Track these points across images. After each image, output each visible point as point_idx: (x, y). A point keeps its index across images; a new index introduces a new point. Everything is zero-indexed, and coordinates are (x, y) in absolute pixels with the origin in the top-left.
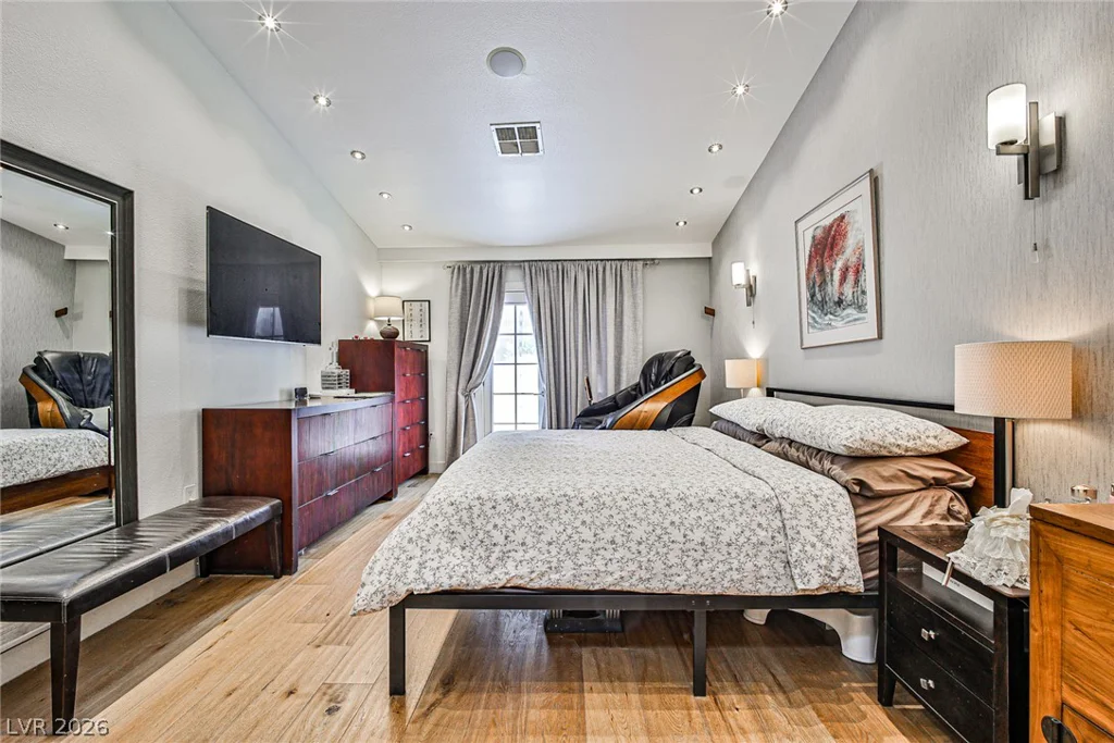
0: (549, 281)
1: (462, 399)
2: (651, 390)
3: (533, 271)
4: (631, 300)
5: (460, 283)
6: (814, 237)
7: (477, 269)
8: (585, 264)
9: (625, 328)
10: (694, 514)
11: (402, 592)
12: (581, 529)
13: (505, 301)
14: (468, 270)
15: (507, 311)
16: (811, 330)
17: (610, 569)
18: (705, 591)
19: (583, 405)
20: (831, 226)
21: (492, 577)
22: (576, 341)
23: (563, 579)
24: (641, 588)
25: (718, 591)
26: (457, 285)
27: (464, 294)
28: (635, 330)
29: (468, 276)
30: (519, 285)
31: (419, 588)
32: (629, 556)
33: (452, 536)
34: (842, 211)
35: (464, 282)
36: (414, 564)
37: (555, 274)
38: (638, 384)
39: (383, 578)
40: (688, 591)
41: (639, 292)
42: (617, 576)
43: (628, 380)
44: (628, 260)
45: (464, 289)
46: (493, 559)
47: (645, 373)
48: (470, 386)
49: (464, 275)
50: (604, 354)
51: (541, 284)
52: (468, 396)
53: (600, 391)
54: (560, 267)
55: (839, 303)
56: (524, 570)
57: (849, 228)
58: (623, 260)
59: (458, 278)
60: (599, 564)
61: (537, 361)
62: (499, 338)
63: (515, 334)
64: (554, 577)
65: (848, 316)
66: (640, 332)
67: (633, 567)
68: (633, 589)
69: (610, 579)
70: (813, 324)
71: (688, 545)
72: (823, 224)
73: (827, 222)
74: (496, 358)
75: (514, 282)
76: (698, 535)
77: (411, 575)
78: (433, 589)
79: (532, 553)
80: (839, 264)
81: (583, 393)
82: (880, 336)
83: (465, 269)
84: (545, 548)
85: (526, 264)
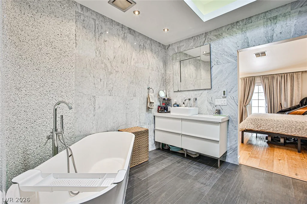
0: (268, 80)
1: (244, 107)
2: (303, 106)
3: (264, 78)
4: (297, 83)
5: (244, 82)
7: (248, 79)
8: (280, 75)
9: (294, 90)
10: (298, 124)
11: (244, 129)
12: (274, 124)
13: (256, 85)
14: (246, 79)
15: (256, 88)
17: (280, 130)
18: (300, 136)
19: (279, 109)
21: (258, 129)
22: (277, 94)
23: (271, 131)
24: (286, 134)
25: (303, 136)
26: (243, 82)
27: (245, 84)
28: (298, 91)
29: (246, 80)
31: (247, 129)
32: (283, 129)
33: (252, 123)
35: (245, 82)
36: (246, 126)
37: (270, 78)
38: (299, 105)
39: (241, 127)
40: (296, 135)
41: (300, 80)
42: (281, 131)
43: (295, 104)
44: (296, 72)
45: (245, 83)
46: (258, 127)
47: (302, 102)
48: (246, 105)
49: (245, 80)
50: (286, 97)
51: (266, 81)
52: (245, 107)
53: (285, 106)
54: (272, 76)
56: (264, 129)
58: (294, 72)
59: (243, 81)
60: (278, 129)
61: (265, 99)
62: (254, 94)
63: (258, 93)
64: (269, 130)
66: (300, 91)
67: (284, 130)
68: (284, 134)
69: (280, 132)
71: (296, 128)
74: (253, 98)
75: (258, 80)
76: (299, 127)
77: (246, 127)
78: (249, 129)
79: (265, 127)
81: (279, 107)
83: (245, 79)
84: (267, 126)
85: (262, 76)
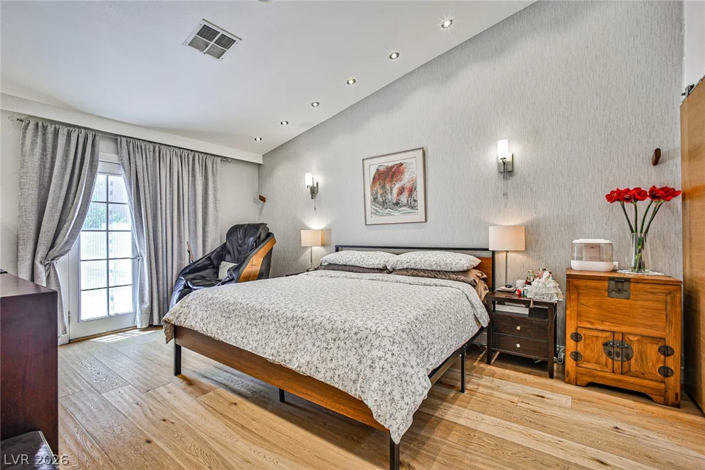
3: (131, 147)
4: (213, 185)
5: (40, 141)
6: (378, 170)
7: (63, 131)
8: (179, 152)
9: (210, 205)
13: (99, 170)
14: (49, 129)
15: (100, 179)
16: (373, 216)
20: (392, 167)
27: (44, 154)
28: (216, 207)
30: (114, 157)
34: (402, 162)
35: (44, 140)
37: (152, 154)
43: (212, 244)
44: (211, 155)
45: (44, 148)
48: (51, 254)
49: (44, 134)
54: (157, 149)
55: (397, 204)
57: (406, 170)
58: (207, 154)
59: (35, 136)
62: (92, 205)
63: (107, 203)
65: (403, 210)
70: (376, 213)
72: (386, 164)
73: (390, 164)
75: (107, 153)
80: (398, 186)
82: (426, 221)
83: (45, 128)
85: (123, 139)
